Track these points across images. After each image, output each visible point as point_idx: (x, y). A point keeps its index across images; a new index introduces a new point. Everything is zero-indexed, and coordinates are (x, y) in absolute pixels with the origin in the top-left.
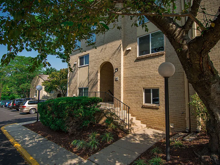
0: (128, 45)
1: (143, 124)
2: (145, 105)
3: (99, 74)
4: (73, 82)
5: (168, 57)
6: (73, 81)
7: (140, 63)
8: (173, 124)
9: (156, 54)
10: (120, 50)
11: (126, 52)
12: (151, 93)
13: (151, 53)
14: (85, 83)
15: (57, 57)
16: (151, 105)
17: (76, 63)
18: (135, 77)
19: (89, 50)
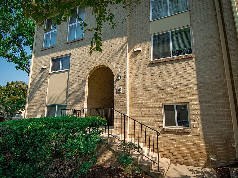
0: (136, 44)
1: (164, 157)
2: (166, 128)
3: (87, 84)
4: (38, 96)
5: (199, 62)
6: (38, 94)
7: (157, 69)
8: (215, 156)
9: (181, 57)
10: (125, 50)
11: (133, 53)
12: (176, 111)
13: (172, 56)
14: (61, 97)
15: (8, 61)
16: (176, 128)
17: (45, 67)
18: (148, 89)
19: (71, 48)
